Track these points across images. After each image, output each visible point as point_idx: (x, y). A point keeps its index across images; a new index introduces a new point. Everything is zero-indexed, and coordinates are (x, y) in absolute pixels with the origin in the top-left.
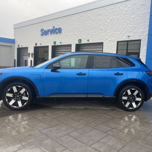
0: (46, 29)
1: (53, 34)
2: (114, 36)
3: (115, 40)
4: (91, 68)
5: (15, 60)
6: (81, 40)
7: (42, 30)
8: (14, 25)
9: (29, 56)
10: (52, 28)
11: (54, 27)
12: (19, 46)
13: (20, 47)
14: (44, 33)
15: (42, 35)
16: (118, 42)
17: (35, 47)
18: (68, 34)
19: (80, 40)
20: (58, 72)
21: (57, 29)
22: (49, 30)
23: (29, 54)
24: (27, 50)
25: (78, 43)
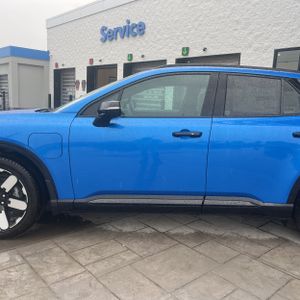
0: (111, 27)
1: (126, 38)
2: (267, 38)
3: (268, 47)
4: (218, 116)
5: (50, 96)
6: (188, 49)
7: (103, 29)
8: (48, 21)
9: (78, 88)
10: (126, 24)
11: (128, 22)
12: (57, 65)
13: (60, 67)
14: (109, 35)
15: (104, 40)
16: (276, 51)
17: (88, 68)
18: (159, 37)
19: (186, 50)
20: (113, 126)
21: (135, 26)
22: (117, 30)
23: (78, 82)
24: (74, 75)
25: (182, 57)
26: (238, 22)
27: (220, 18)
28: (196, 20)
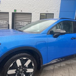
2: (38, 10)
6: (16, 10)
25: (14, 12)
26: (30, 5)
27: (25, 3)
28: (18, 2)
